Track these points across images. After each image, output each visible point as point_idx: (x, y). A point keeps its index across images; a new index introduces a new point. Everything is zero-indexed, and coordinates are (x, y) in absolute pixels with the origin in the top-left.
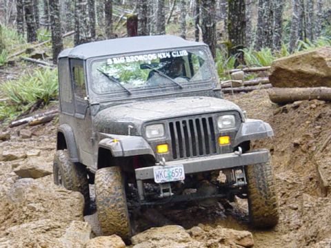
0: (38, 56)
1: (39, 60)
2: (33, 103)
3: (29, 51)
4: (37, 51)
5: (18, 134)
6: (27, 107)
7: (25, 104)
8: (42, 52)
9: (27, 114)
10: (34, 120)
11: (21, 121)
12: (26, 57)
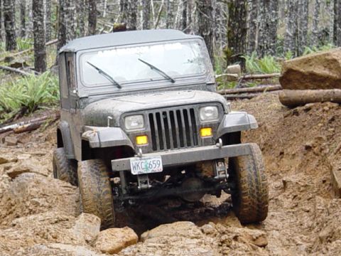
0: (18, 65)
1: (18, 70)
2: (16, 110)
3: (8, 59)
4: (17, 60)
5: (4, 141)
6: (10, 115)
7: (8, 111)
8: (22, 61)
9: (11, 121)
10: (20, 127)
11: (6, 128)
12: (5, 65)
